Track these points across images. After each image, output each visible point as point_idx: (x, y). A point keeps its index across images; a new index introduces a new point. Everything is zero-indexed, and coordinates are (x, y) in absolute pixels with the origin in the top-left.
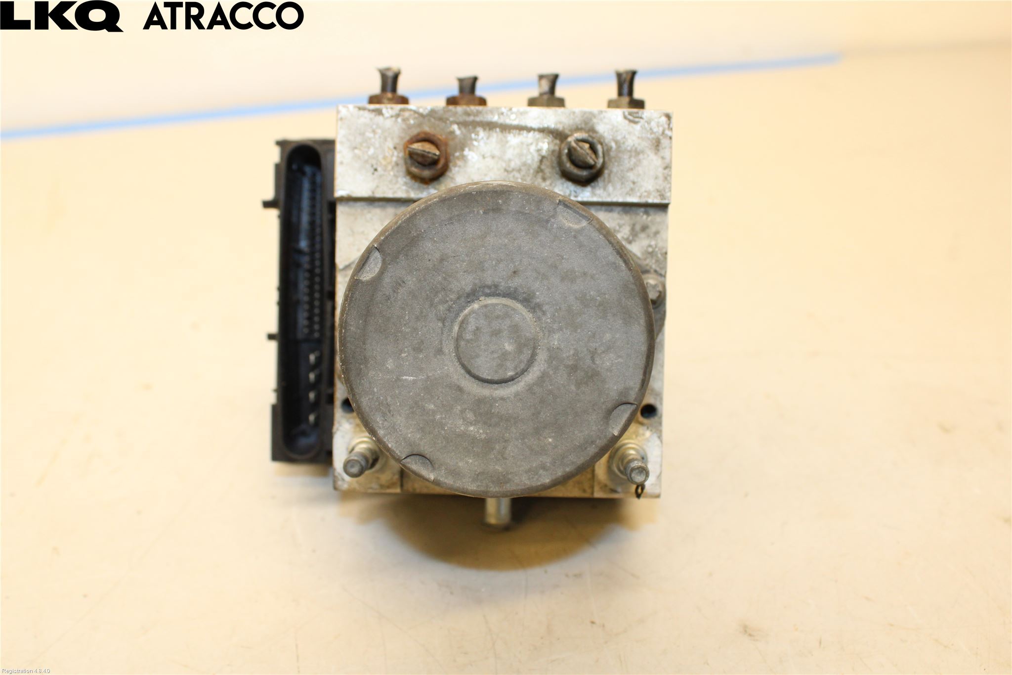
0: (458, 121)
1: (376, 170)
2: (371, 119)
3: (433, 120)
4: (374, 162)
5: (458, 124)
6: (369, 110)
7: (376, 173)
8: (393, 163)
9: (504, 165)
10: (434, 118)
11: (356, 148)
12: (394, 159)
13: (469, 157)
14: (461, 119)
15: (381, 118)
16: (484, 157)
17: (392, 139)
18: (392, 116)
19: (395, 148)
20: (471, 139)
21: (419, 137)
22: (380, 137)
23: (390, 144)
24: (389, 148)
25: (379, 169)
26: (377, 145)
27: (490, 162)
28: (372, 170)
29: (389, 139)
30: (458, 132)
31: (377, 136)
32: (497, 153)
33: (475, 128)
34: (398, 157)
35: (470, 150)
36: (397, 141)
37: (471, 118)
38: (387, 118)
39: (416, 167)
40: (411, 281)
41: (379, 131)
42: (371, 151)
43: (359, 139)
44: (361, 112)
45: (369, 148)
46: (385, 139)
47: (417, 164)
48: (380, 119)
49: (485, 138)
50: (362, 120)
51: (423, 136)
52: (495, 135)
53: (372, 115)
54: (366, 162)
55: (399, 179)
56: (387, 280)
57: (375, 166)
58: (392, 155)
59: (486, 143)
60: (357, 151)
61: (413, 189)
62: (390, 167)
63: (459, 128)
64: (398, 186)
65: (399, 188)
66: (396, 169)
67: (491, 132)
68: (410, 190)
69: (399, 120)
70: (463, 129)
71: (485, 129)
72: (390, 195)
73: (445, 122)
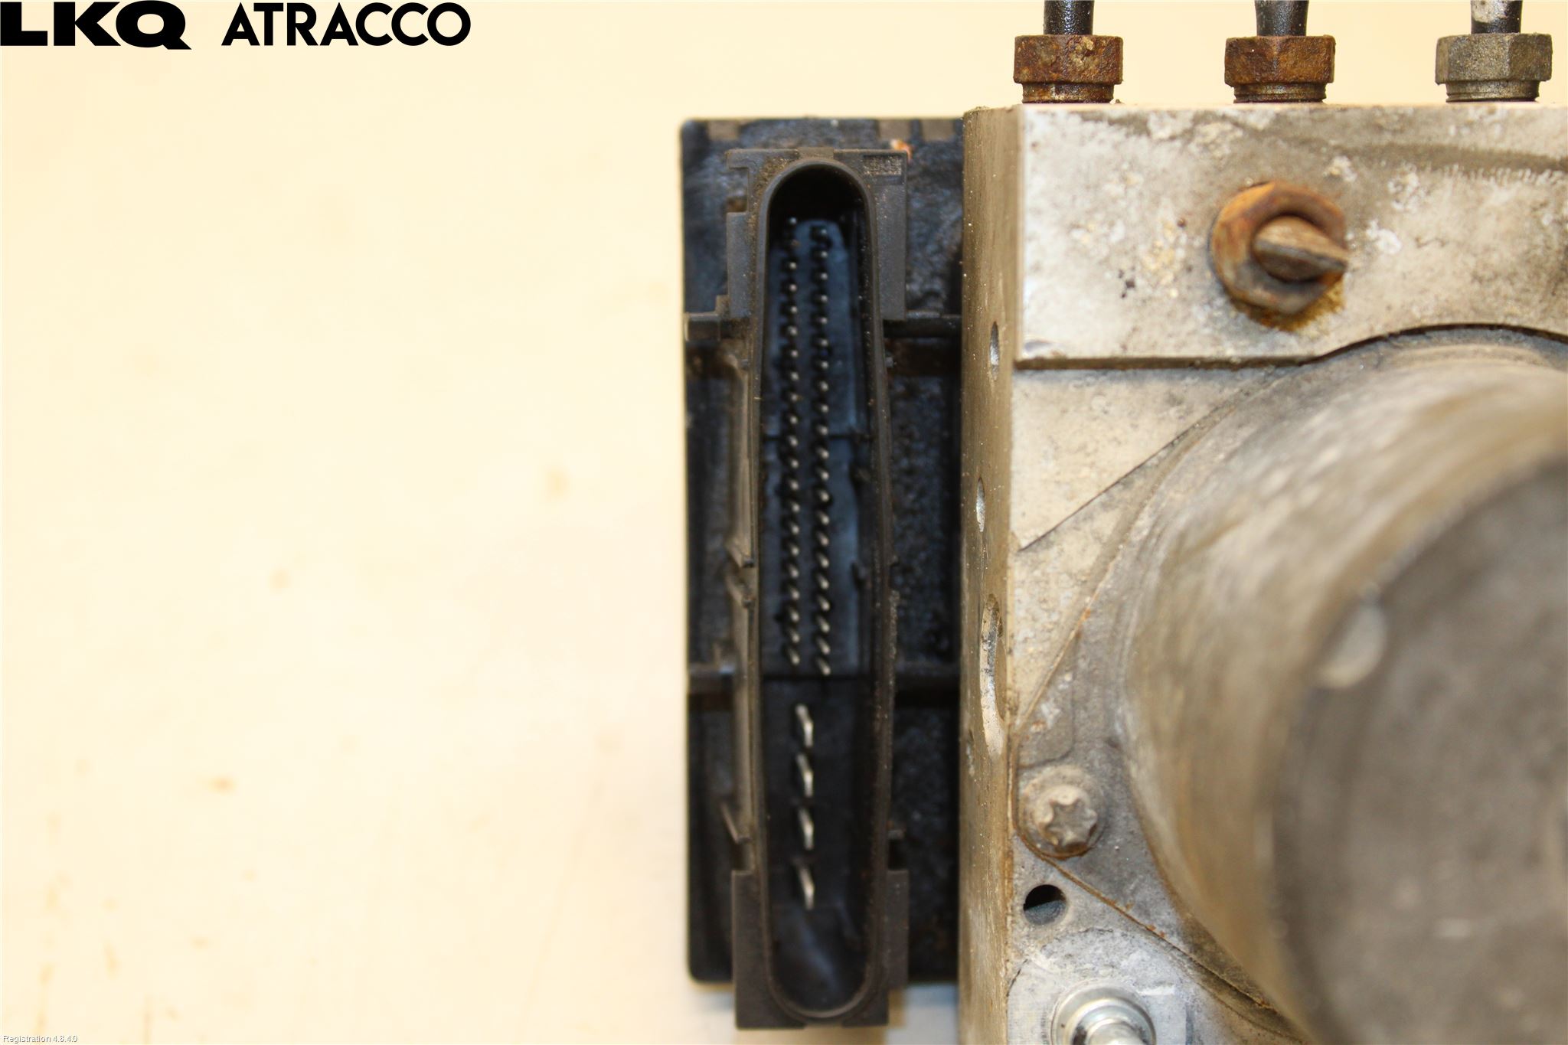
0: (1350, 146)
1: (1130, 285)
2: (1116, 146)
3: (1282, 145)
4: (1125, 264)
5: (1347, 153)
6: (1111, 122)
7: (1131, 292)
8: (1177, 267)
9: (1471, 262)
10: (1286, 140)
11: (1075, 226)
12: (1181, 254)
13: (1381, 245)
14: (1360, 141)
15: (1144, 140)
16: (1419, 243)
17: (1174, 198)
18: (1172, 138)
19: (1182, 225)
20: (1385, 194)
21: (1275, 208)
22: (1141, 195)
23: (1168, 214)
24: (1165, 224)
25: (1139, 282)
26: (1134, 217)
27: (1434, 252)
28: (1122, 285)
29: (1165, 201)
30: (1350, 178)
31: (1132, 193)
32: (1454, 232)
33: (1395, 164)
34: (1189, 246)
35: (1380, 226)
36: (1186, 203)
37: (1387, 138)
38: (1161, 141)
39: (1266, 288)
40: (1462, 682)
41: (1136, 178)
42: (1119, 232)
43: (1084, 203)
44: (1090, 126)
45: (1112, 225)
46: (1156, 201)
47: (1268, 280)
48: (1139, 146)
49: (1422, 192)
50: (1092, 148)
51: (1284, 202)
52: (1448, 182)
53: (1118, 135)
54: (1105, 262)
55: (1195, 309)
56: (1401, 681)
57: (1128, 276)
58: (1175, 246)
59: (1424, 206)
60: (1077, 234)
61: (1232, 335)
62: (1169, 277)
63: (1354, 168)
64: (1190, 326)
65: (1194, 332)
66: (1184, 281)
67: (1439, 173)
68: (1224, 337)
69: (1193, 148)
70: (1363, 170)
71: (1420, 169)
72: (1170, 352)
73: (1316, 151)
